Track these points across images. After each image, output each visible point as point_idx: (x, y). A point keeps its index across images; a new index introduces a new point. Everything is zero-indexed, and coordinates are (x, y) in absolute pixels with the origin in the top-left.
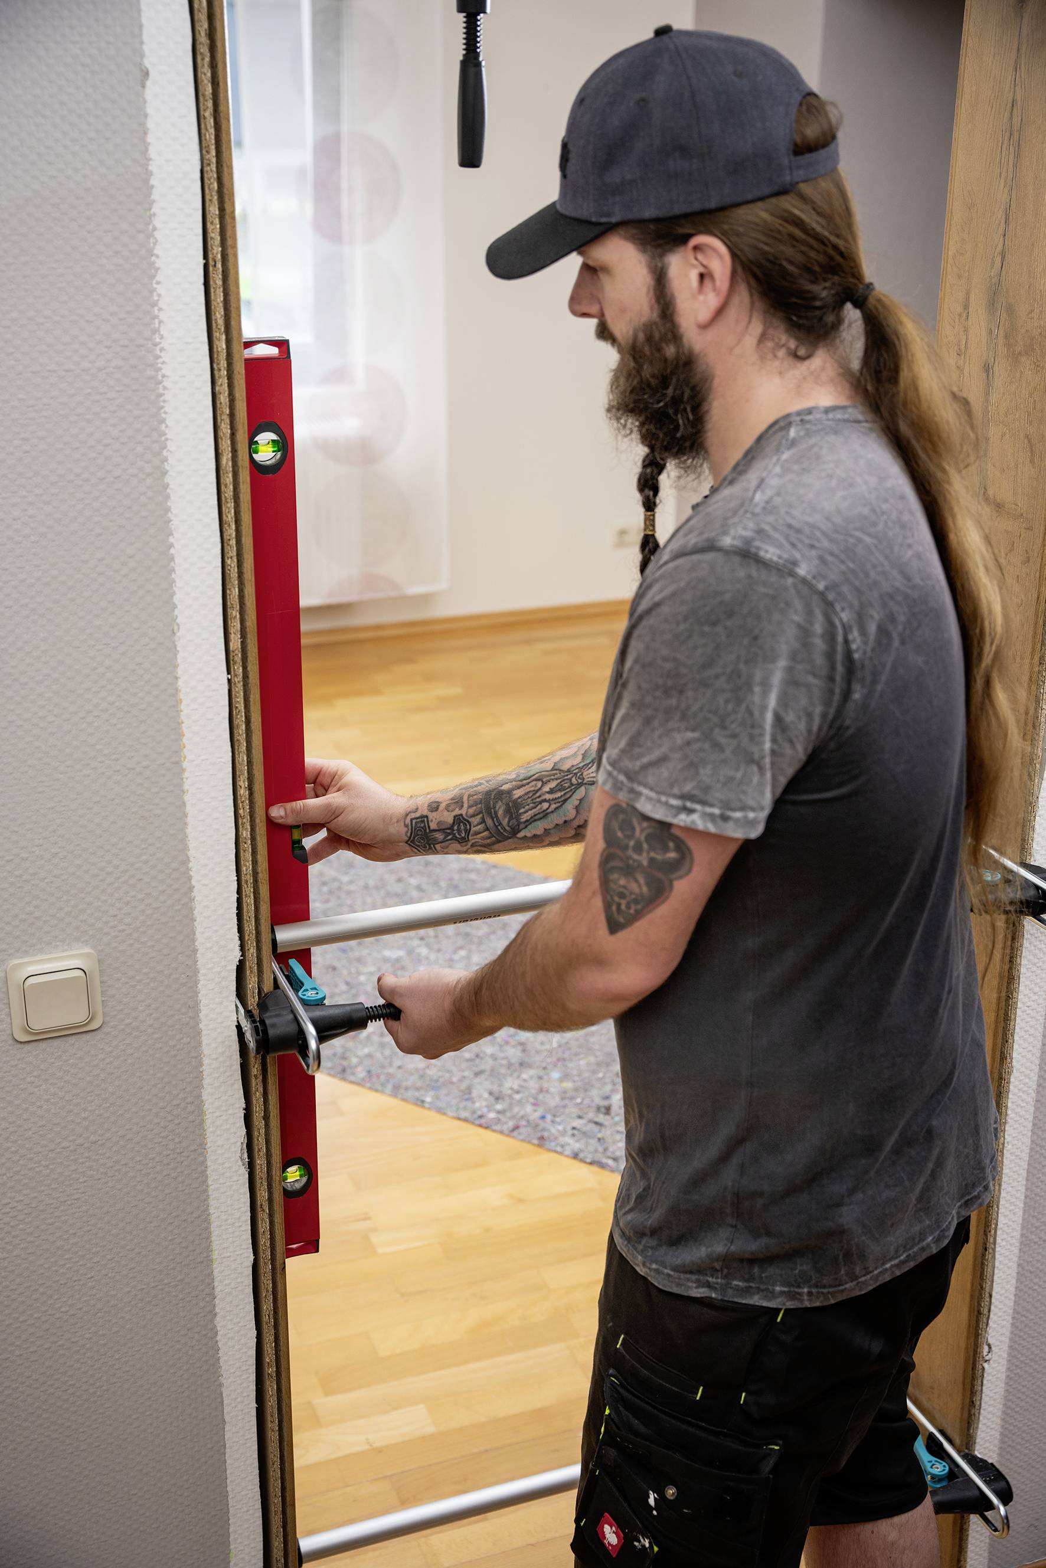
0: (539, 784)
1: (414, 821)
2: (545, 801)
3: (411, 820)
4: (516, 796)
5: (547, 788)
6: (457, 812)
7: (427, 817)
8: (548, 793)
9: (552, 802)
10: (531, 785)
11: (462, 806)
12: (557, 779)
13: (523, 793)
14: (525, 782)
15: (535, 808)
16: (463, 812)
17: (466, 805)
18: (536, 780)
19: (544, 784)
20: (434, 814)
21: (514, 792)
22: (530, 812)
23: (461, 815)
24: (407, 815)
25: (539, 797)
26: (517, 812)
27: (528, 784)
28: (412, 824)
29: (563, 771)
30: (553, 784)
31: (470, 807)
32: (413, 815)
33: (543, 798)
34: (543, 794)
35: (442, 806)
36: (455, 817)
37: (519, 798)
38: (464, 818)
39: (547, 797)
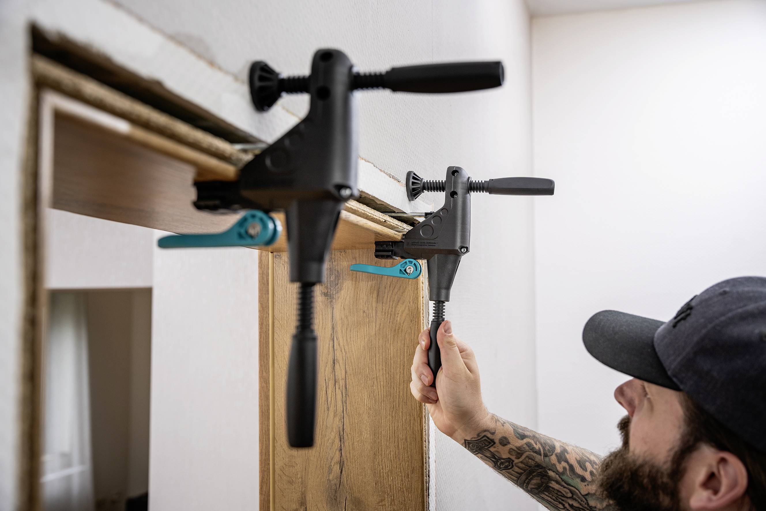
0: (570, 495)
1: (485, 438)
2: (564, 505)
3: (485, 436)
4: (551, 485)
5: (571, 502)
6: (513, 458)
7: (494, 443)
8: (569, 504)
9: (565, 509)
10: (565, 489)
11: (519, 458)
12: (580, 504)
13: (557, 488)
14: (563, 483)
15: (555, 501)
16: (516, 461)
17: (521, 460)
18: (571, 492)
19: (572, 498)
20: (500, 446)
21: (553, 482)
22: (549, 498)
23: (513, 461)
24: (485, 431)
25: (563, 500)
26: (544, 491)
27: (565, 487)
28: (482, 437)
29: (588, 504)
30: (576, 504)
31: (522, 462)
32: (489, 435)
33: (564, 503)
34: (566, 502)
35: (509, 446)
36: (509, 458)
37: (553, 488)
38: (512, 463)
39: (567, 505)
